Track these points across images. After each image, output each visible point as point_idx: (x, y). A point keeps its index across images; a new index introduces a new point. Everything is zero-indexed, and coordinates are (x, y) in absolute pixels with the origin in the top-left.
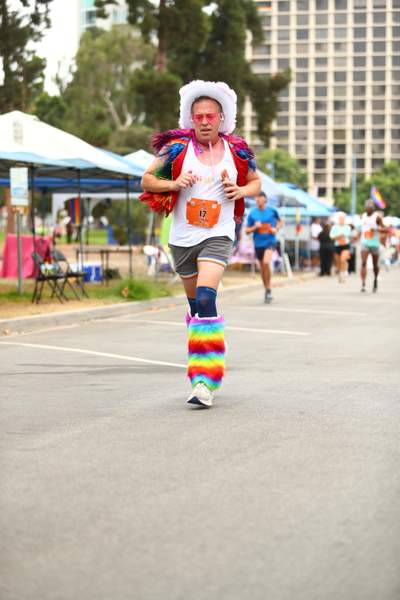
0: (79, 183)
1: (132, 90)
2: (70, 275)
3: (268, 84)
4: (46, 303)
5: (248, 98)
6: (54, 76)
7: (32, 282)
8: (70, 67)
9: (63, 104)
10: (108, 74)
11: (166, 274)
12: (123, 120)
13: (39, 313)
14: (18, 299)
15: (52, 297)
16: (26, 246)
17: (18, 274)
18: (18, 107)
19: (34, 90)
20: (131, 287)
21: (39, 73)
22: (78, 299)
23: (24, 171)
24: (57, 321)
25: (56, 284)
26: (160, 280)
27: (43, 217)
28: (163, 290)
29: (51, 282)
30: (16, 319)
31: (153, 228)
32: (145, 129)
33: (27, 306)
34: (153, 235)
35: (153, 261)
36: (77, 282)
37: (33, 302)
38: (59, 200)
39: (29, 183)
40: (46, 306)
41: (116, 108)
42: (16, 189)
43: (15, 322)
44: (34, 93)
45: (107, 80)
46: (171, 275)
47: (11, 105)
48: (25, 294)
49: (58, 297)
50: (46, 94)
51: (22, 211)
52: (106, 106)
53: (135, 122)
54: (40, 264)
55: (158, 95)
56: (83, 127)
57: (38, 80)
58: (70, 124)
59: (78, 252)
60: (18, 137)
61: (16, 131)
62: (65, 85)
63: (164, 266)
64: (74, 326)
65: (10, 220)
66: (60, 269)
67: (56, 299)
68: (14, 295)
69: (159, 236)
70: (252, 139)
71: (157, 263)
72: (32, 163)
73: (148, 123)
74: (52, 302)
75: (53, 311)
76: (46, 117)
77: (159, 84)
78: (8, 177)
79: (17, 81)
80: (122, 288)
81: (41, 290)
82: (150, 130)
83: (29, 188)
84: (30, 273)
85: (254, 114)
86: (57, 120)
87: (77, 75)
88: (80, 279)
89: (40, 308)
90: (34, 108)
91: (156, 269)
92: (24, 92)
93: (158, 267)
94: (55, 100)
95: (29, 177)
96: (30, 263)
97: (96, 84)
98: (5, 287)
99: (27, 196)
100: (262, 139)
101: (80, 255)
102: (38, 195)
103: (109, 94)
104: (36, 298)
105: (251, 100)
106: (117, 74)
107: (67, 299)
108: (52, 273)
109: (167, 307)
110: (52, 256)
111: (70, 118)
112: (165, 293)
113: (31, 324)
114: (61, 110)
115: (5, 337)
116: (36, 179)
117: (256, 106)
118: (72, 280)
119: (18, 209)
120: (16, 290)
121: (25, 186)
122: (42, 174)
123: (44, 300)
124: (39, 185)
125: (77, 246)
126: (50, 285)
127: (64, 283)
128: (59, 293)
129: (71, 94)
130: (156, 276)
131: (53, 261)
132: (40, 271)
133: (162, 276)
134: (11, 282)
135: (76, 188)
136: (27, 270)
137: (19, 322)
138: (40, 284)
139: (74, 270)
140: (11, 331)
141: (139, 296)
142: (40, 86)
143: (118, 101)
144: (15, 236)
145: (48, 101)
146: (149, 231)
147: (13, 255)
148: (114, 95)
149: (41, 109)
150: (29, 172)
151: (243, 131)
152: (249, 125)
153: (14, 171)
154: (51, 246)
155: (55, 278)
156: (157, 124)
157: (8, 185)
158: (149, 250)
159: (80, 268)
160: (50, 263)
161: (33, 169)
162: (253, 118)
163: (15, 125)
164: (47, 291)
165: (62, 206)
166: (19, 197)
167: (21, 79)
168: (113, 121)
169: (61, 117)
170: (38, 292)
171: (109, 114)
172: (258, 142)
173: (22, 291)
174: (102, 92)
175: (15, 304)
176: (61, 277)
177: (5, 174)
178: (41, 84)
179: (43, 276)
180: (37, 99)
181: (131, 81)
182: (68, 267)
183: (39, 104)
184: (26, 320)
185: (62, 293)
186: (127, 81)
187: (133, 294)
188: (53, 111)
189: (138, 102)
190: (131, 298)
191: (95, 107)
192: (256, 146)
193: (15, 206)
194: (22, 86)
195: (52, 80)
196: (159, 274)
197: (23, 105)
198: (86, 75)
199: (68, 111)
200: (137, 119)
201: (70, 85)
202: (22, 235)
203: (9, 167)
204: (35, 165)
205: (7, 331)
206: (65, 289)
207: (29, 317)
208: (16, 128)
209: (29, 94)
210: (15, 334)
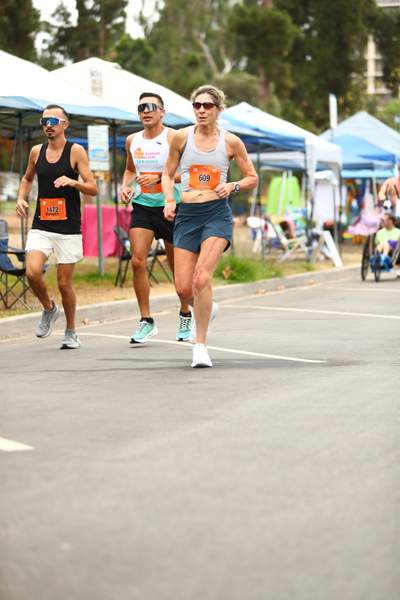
1: (232, 30)
3: (395, 20)
5: (371, 38)
6: (138, 15)
7: (115, 261)
8: (157, 3)
9: (149, 49)
10: (203, 12)
11: (274, 250)
12: (221, 67)
13: (124, 298)
14: (99, 281)
16: (107, 219)
17: (97, 252)
18: (95, 53)
19: (113, 32)
20: (233, 266)
21: (119, 12)
22: (170, 281)
23: (105, 128)
26: (267, 257)
28: (271, 269)
30: (97, 305)
31: (259, 196)
32: (247, 76)
33: (109, 290)
34: (259, 204)
35: (259, 235)
37: (116, 285)
39: (110, 144)
41: (211, 52)
42: (94, 151)
43: (96, 309)
44: (113, 35)
45: (201, 19)
46: (280, 251)
47: (87, 50)
48: (107, 276)
50: (128, 35)
51: (102, 177)
52: (200, 50)
53: (235, 69)
54: (124, 240)
55: (264, 35)
56: (173, 76)
57: (119, 20)
58: (157, 72)
60: (97, 89)
61: (94, 82)
62: (150, 25)
63: (271, 240)
64: (164, 313)
68: (94, 278)
69: (265, 205)
70: (376, 87)
71: (263, 238)
72: (114, 120)
73: (250, 70)
76: (128, 65)
77: (264, 22)
78: (86, 138)
79: (93, 21)
80: (223, 268)
81: (126, 271)
82: (253, 78)
83: (110, 149)
84: (111, 251)
85: (379, 57)
86: (141, 68)
87: (164, 13)
90: (114, 54)
91: (262, 244)
92: (102, 34)
93: (265, 242)
94: (139, 43)
95: (110, 136)
96: (112, 239)
97: (188, 24)
98: (84, 267)
99: (108, 159)
100: (388, 87)
103: (203, 36)
104: (120, 280)
105: (375, 40)
106: (212, 12)
107: (157, 282)
109: (277, 290)
111: (157, 65)
112: (273, 273)
113: (115, 311)
114: (147, 56)
115: (84, 327)
116: (118, 138)
117: (380, 48)
118: (162, 258)
119: (97, 174)
120: (94, 271)
121: (106, 147)
122: (125, 133)
127: (154, 261)
129: (158, 36)
130: (263, 252)
132: (124, 248)
133: (269, 253)
134: (91, 261)
136: (108, 247)
137: (100, 308)
138: (124, 263)
140: (92, 319)
141: (243, 277)
142: (120, 27)
143: (214, 43)
144: (94, 206)
145: (131, 45)
146: (253, 200)
148: (210, 37)
150: (109, 129)
151: (365, 78)
152: (372, 71)
153: (91, 129)
156: (261, 71)
158: (254, 222)
161: (114, 126)
162: (377, 61)
163: (92, 75)
166: (99, 161)
167: (98, 19)
168: (209, 67)
169: (145, 64)
170: (123, 274)
171: (204, 59)
172: (383, 90)
173: (103, 274)
174: (195, 33)
175: (95, 288)
176: (151, 255)
177: (81, 133)
178: (122, 25)
180: (117, 43)
181: (230, 21)
182: (159, 243)
183: (119, 49)
184: (108, 306)
185: (150, 274)
186: (225, 21)
187: (235, 274)
188: (136, 56)
189: (238, 44)
190: (233, 279)
191: (187, 52)
192: (382, 96)
193: (94, 171)
194: (100, 27)
195: (135, 20)
196: (267, 250)
197: (101, 50)
198: (175, 12)
199: (155, 56)
200: (237, 64)
201: (157, 25)
202: (102, 206)
203: (86, 125)
204: (117, 122)
205: (86, 320)
206: (155, 269)
207: (112, 303)
208: (94, 78)
209: (108, 36)
210: (96, 323)
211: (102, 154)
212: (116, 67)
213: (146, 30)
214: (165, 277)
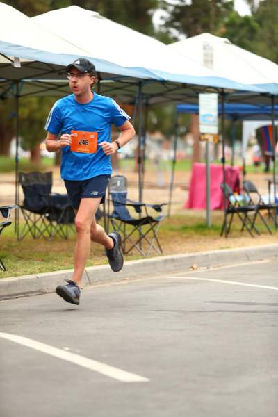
0: (273, 109)
2: (262, 207)
4: (235, 237)
7: (221, 213)
9: (255, 24)
13: (228, 247)
14: (206, 232)
15: (242, 230)
16: (214, 176)
17: (207, 208)
18: (207, 28)
19: (223, 10)
22: (271, 233)
23: (215, 96)
24: (247, 256)
25: (246, 216)
27: (231, 145)
29: (241, 214)
30: (204, 253)
33: (215, 239)
36: (269, 214)
37: (221, 235)
38: (250, 128)
39: (219, 109)
40: (236, 239)
42: (204, 116)
44: (223, 12)
47: (199, 27)
48: (214, 228)
49: (248, 230)
50: (237, 13)
51: (211, 139)
54: (230, 195)
56: (276, 50)
58: (261, 46)
59: (270, 183)
60: (208, 61)
61: (206, 55)
62: (257, 4)
65: (196, 148)
66: (251, 200)
67: (246, 233)
68: (202, 228)
72: (223, 89)
74: (242, 236)
75: (243, 245)
76: (236, 39)
78: (197, 104)
81: (230, 223)
83: (219, 115)
84: (217, 204)
86: (247, 42)
88: (272, 211)
89: (230, 242)
90: (223, 30)
92: (213, 12)
94: (246, 19)
95: (219, 103)
96: (218, 194)
98: (192, 219)
99: (216, 123)
101: (272, 186)
102: (227, 122)
104: (225, 231)
107: (258, 233)
108: (242, 205)
110: (241, 185)
111: (263, 39)
113: (220, 258)
114: (253, 31)
115: (192, 272)
116: (226, 105)
118: (264, 212)
119: (206, 137)
120: (202, 222)
121: (215, 113)
122: (233, 101)
123: (234, 233)
124: (229, 112)
125: (270, 177)
126: (240, 217)
127: (256, 215)
128: (249, 226)
129: (264, 13)
131: (242, 192)
132: (230, 203)
134: (198, 213)
135: (269, 114)
136: (215, 202)
137: (207, 255)
138: (229, 216)
139: (266, 202)
140: (198, 267)
142: (229, 6)
144: (203, 164)
145: (238, 21)
147: (201, 186)
149: (231, 30)
150: (219, 97)
153: (202, 97)
154: (241, 176)
155: (245, 210)
157: (197, 112)
159: (273, 201)
160: (239, 194)
161: (223, 94)
163: (205, 48)
164: (237, 224)
165: (254, 134)
166: (209, 125)
169: (251, 39)
170: (228, 225)
173: (210, 224)
175: (203, 237)
176: (252, 210)
177: (193, 100)
178: (231, 3)
179: (233, 208)
180: (226, 20)
182: (261, 199)
183: (228, 25)
184: (215, 254)
185: (253, 226)
188: (243, 32)
193: (203, 134)
194: (211, 5)
197: (212, 26)
199: (260, 31)
201: (262, 4)
202: (210, 165)
203: (198, 93)
204: (226, 91)
205: (195, 266)
206: (256, 222)
207: (217, 251)
208: (206, 51)
209: (219, 14)
210: (203, 269)
211: (212, 119)
212: (226, 42)
213: (252, 8)
214: (265, 229)
